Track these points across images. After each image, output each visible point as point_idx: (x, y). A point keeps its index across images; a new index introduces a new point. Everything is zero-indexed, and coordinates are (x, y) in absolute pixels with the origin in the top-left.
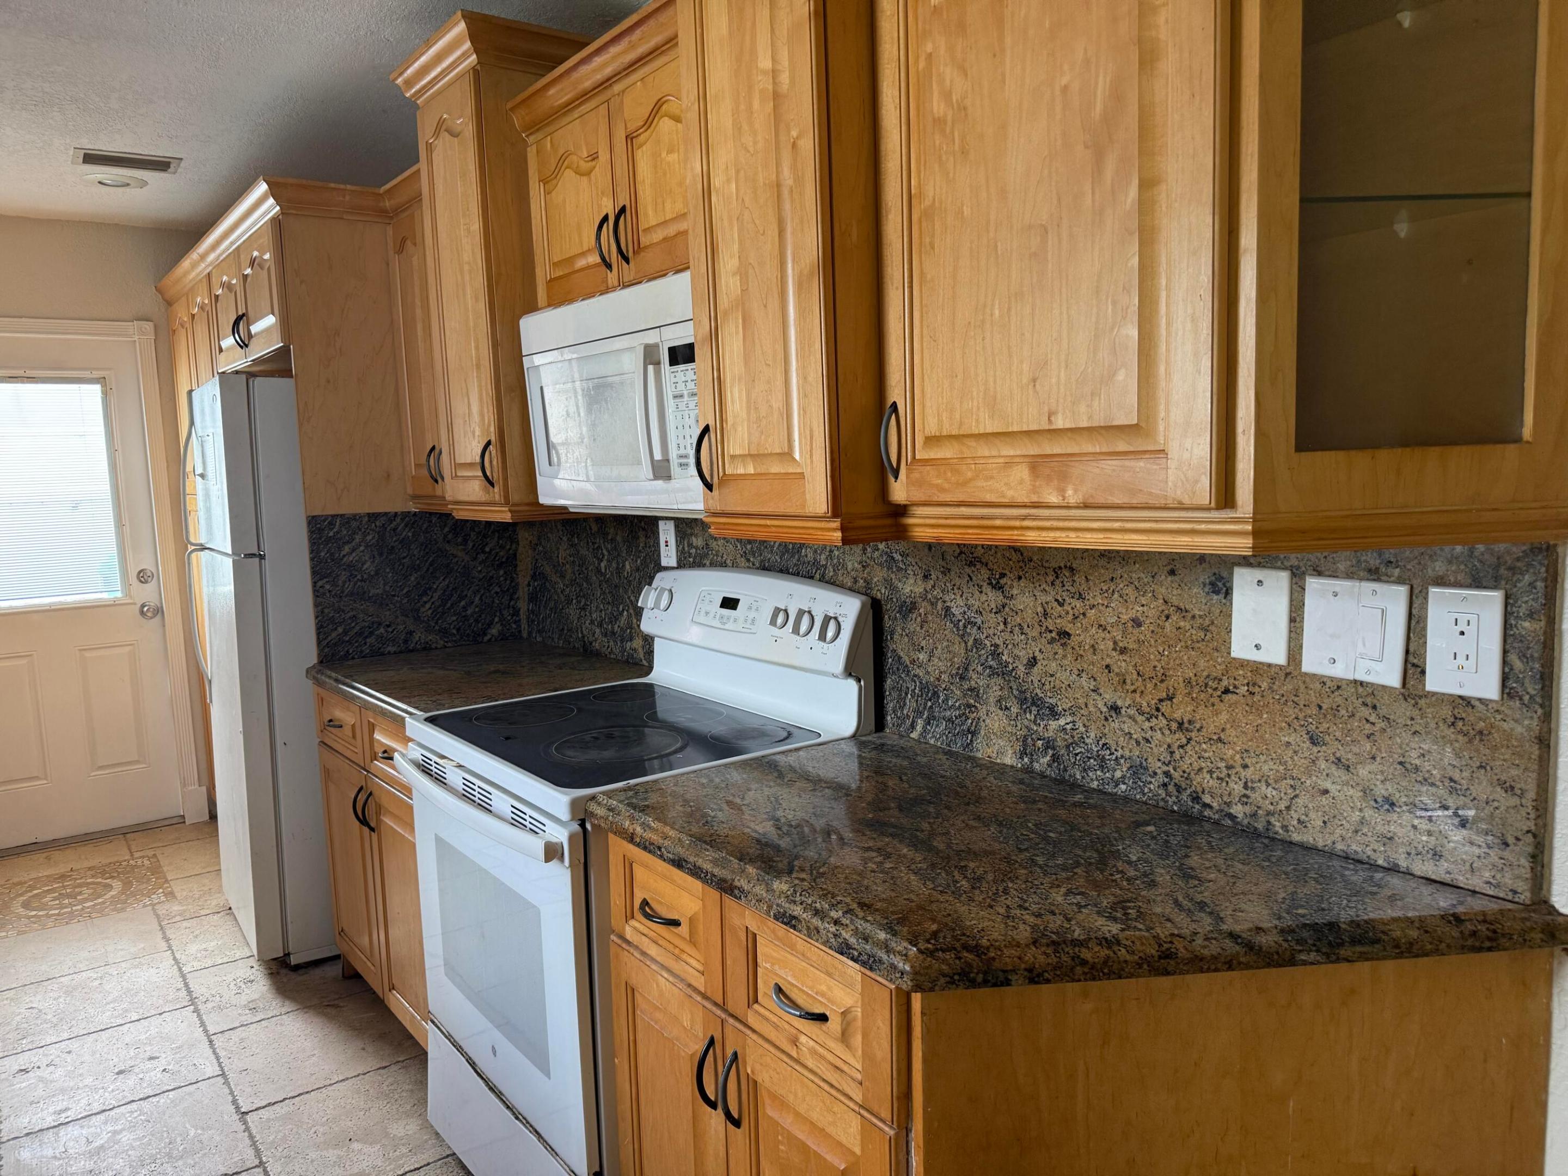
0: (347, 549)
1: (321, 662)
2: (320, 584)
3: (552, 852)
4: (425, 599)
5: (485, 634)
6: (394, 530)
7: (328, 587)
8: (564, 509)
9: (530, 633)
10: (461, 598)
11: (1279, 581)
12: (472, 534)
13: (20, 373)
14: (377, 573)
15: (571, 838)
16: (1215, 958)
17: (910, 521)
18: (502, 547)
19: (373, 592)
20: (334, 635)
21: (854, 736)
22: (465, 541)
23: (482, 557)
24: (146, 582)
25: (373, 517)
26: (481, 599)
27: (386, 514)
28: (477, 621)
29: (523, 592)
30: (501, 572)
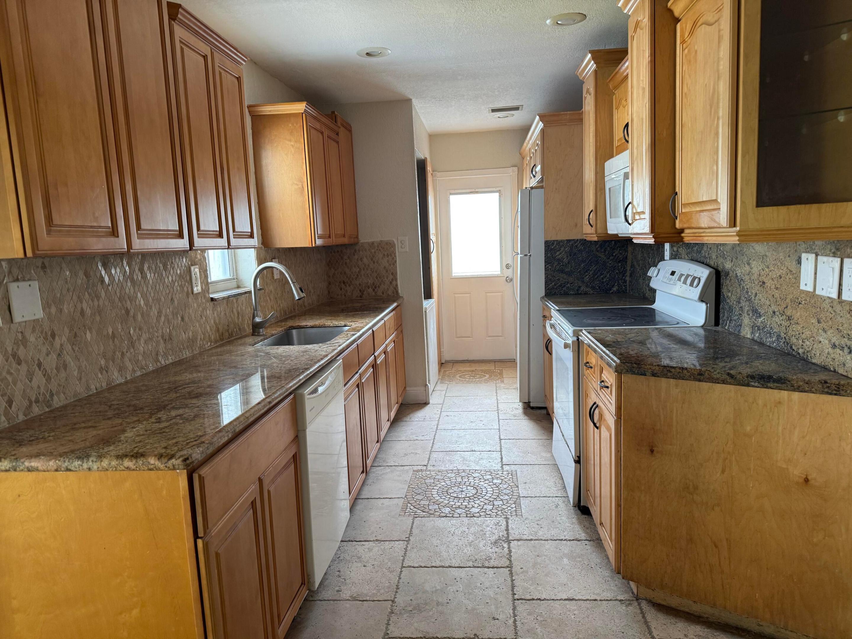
0: (558, 253)
1: (545, 295)
2: (547, 266)
3: (566, 346)
4: (586, 274)
5: (610, 290)
6: (576, 246)
7: (550, 267)
8: (617, 235)
9: (629, 290)
10: (601, 274)
11: (812, 257)
12: (608, 248)
13: (473, 190)
14: (568, 263)
15: (573, 342)
16: (718, 379)
17: (683, 235)
18: (621, 254)
19: (566, 270)
20: (551, 285)
21: (702, 326)
22: (605, 251)
23: (611, 258)
24: (508, 269)
25: (569, 241)
26: (610, 275)
27: (574, 240)
28: (607, 284)
29: (628, 274)
30: (620, 264)
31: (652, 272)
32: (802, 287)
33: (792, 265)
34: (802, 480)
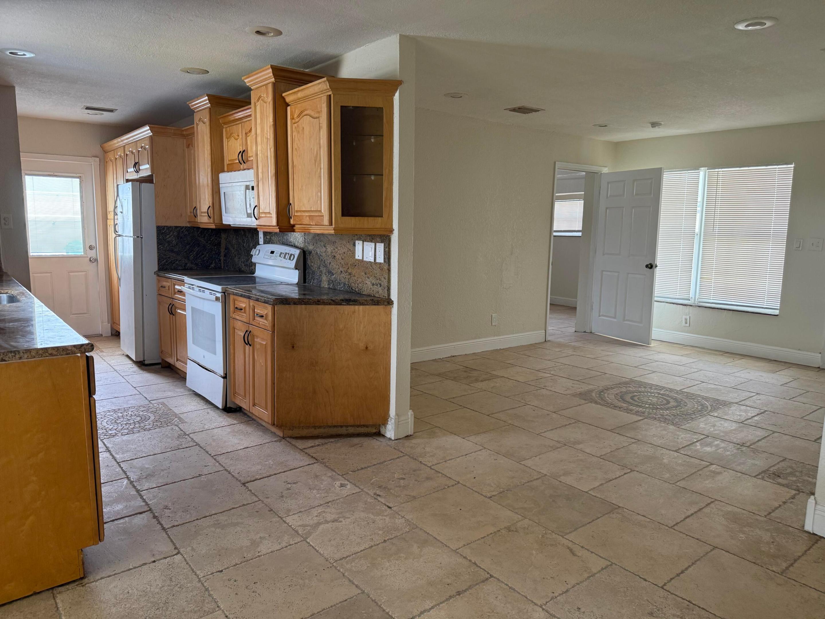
0: (168, 236)
1: (159, 270)
2: (159, 246)
3: (217, 299)
4: (191, 254)
5: (209, 266)
6: (183, 232)
7: (162, 247)
8: (230, 225)
9: (224, 267)
10: (203, 254)
11: (361, 242)
12: (207, 235)
13: (52, 174)
14: (177, 244)
15: (222, 296)
16: (327, 303)
17: (295, 228)
18: (216, 239)
19: (175, 250)
20: (163, 262)
21: (297, 284)
22: (204, 237)
23: (209, 242)
24: (92, 250)
25: (176, 227)
26: (209, 255)
27: (180, 227)
28: (207, 262)
29: (222, 254)
30: (216, 247)
31: (253, 252)
32: (357, 257)
33: (351, 247)
34: (365, 348)
